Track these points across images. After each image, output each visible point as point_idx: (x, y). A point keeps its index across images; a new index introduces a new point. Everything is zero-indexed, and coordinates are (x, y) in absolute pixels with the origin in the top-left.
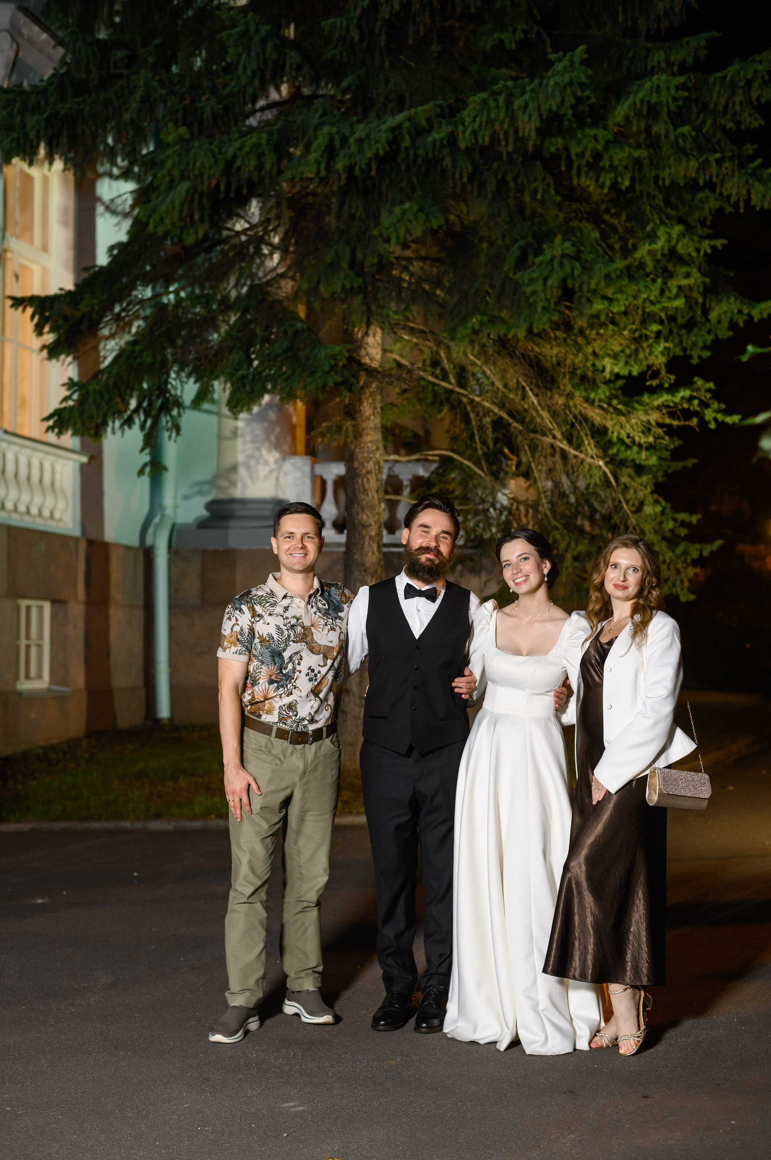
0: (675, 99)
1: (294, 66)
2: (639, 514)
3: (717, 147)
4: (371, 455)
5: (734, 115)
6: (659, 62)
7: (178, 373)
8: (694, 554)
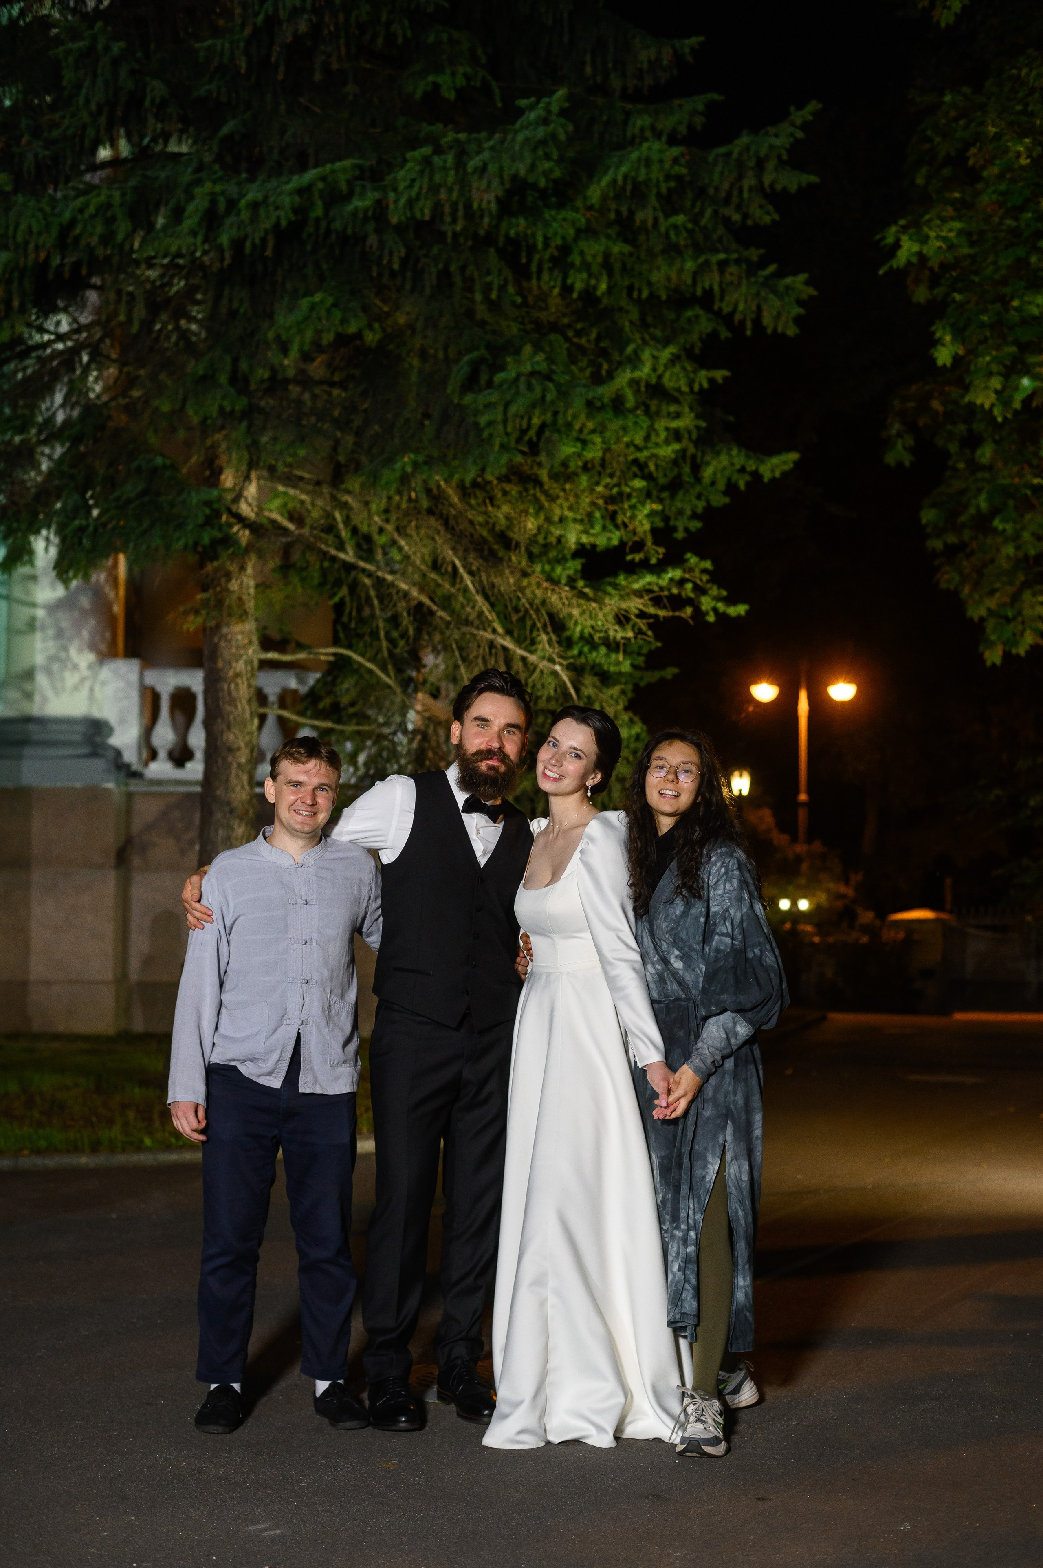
0: (668, 177)
1: (158, 100)
3: (718, 245)
4: (242, 651)
5: (740, 206)
6: (642, 129)
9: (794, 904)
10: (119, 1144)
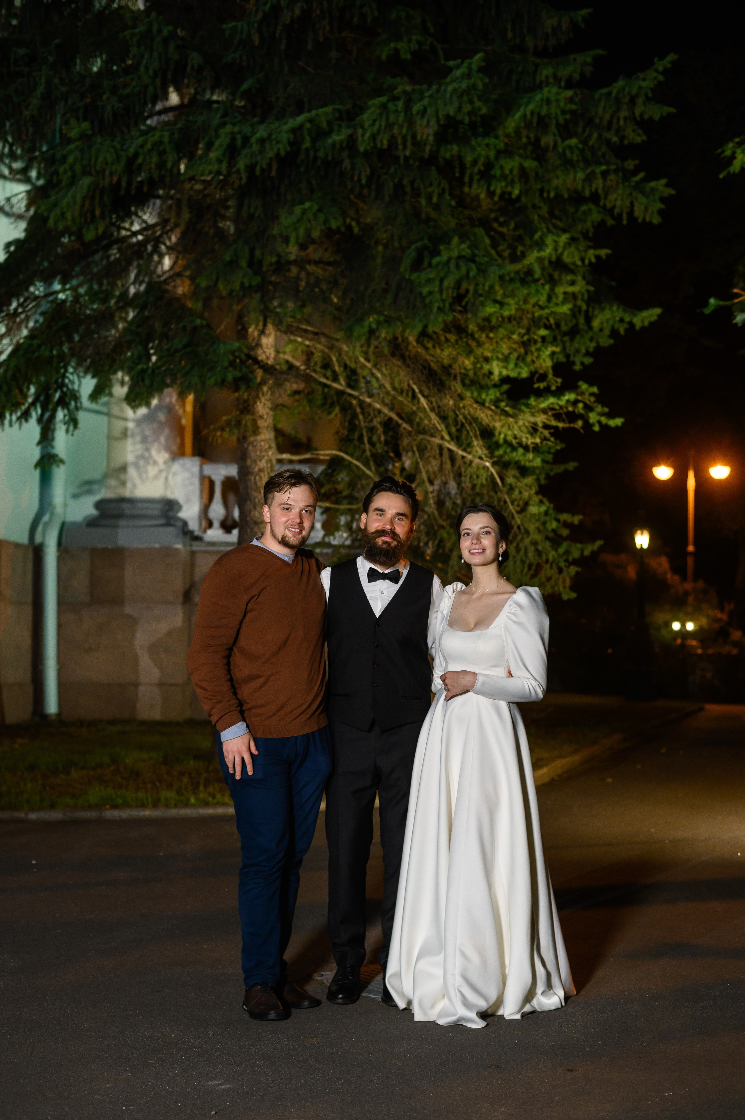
0: (564, 112)
1: (196, 67)
2: (524, 514)
3: (602, 160)
4: (264, 453)
5: (618, 131)
6: (547, 77)
7: (75, 369)
8: (576, 554)
9: (683, 625)
10: (173, 802)
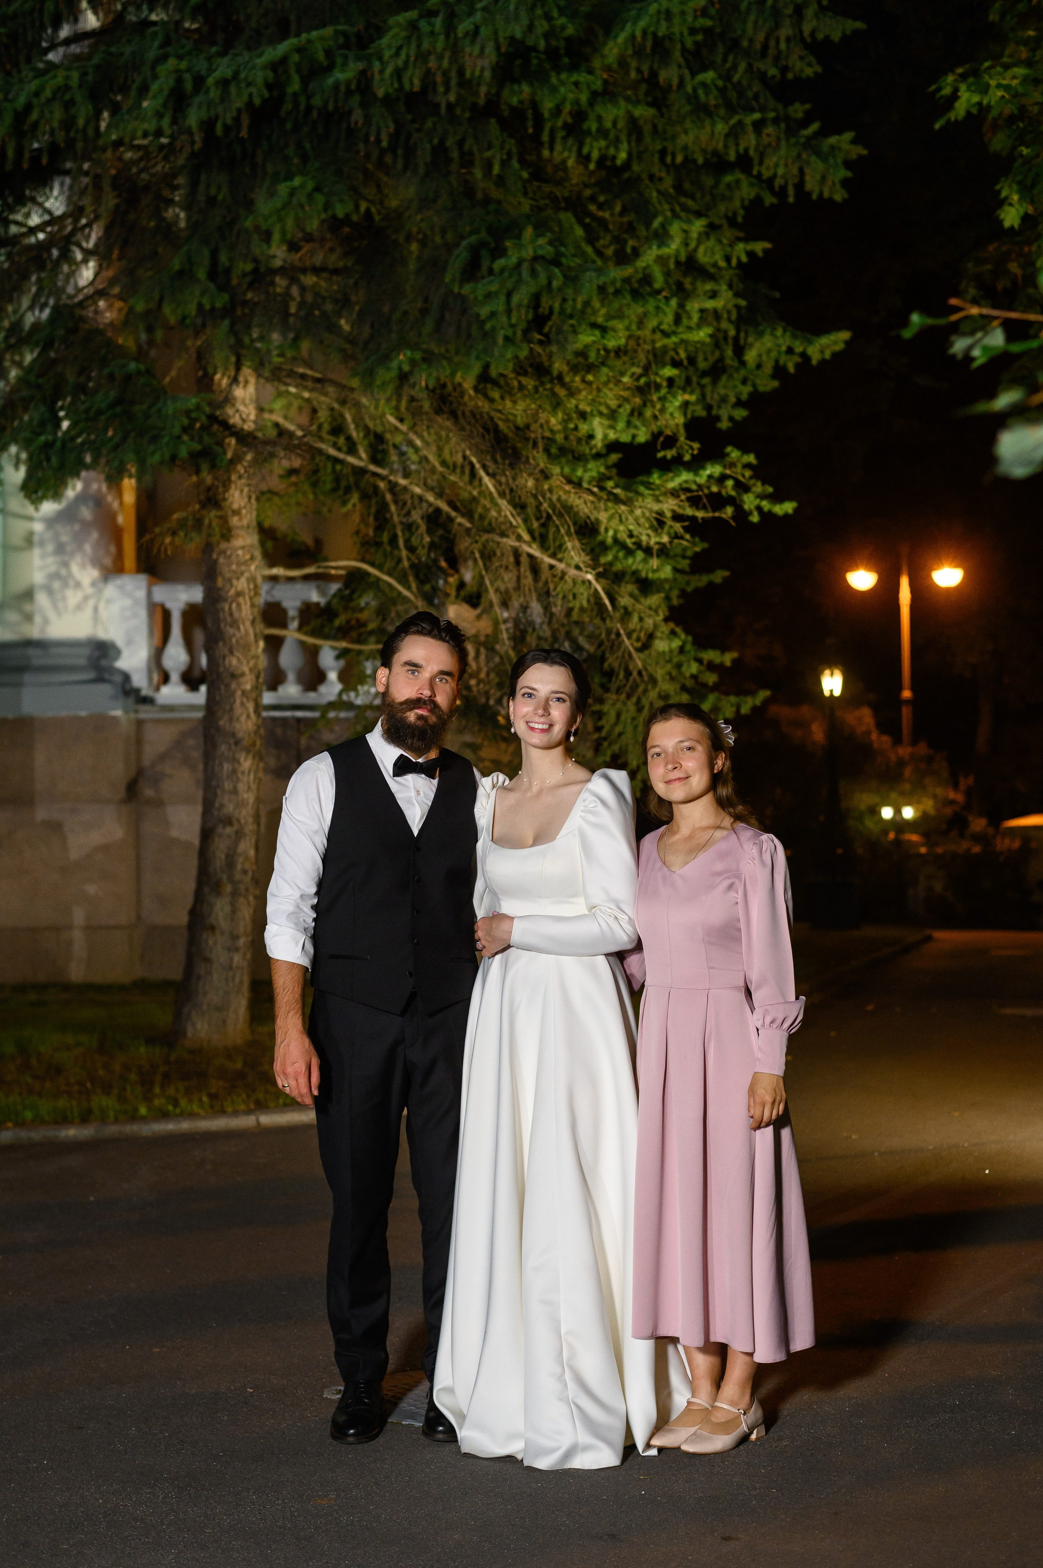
0: (693, 31)
2: (647, 652)
3: (754, 103)
4: (243, 568)
5: (777, 58)
8: (728, 712)
9: (898, 811)
10: (111, 1114)
